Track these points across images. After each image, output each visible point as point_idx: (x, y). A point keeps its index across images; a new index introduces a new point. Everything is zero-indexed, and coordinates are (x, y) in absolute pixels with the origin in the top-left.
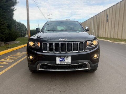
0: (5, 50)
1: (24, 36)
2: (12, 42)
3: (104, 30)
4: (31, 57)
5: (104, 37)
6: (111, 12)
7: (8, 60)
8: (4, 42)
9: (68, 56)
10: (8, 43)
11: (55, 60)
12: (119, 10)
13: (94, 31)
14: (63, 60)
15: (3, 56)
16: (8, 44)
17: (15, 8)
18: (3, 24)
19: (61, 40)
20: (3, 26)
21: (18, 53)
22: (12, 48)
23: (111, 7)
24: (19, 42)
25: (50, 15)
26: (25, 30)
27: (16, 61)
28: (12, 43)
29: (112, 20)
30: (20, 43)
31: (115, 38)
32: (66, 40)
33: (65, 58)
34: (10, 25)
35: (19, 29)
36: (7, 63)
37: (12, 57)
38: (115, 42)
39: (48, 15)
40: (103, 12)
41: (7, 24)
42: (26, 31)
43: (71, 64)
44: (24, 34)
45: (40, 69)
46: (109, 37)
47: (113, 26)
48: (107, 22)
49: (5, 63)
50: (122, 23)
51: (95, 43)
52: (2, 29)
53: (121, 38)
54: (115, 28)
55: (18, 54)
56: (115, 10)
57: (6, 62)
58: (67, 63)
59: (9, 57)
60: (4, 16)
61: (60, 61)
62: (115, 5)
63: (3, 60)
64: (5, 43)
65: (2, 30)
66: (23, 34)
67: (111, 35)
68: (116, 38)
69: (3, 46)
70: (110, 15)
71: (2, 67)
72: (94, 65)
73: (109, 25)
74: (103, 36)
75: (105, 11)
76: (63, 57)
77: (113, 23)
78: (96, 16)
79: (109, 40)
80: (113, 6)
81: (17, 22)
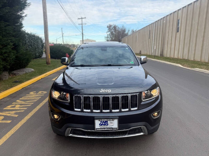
0: (11, 87)
1: (40, 56)
2: (22, 70)
3: (173, 46)
4: (56, 116)
5: (173, 57)
6: (184, 15)
7: (17, 107)
8: (7, 72)
9: (113, 118)
10: (15, 72)
11: (94, 124)
12: (198, 13)
13: (155, 48)
14: (105, 124)
15: (8, 99)
16: (15, 74)
17: (24, 13)
18: (6, 45)
19: (102, 91)
20: (6, 49)
21: (32, 93)
22: (21, 83)
23: (185, 7)
24: (33, 70)
25: (82, 18)
26: (41, 46)
27: (30, 109)
28: (21, 73)
29: (186, 29)
30: (35, 72)
31: (190, 59)
32: (109, 91)
33: (108, 122)
34: (17, 44)
35: (31, 45)
36: (16, 114)
37: (23, 103)
38: (189, 67)
39: (79, 19)
40: (172, 15)
41: (12, 44)
42: (42, 48)
43: (117, 130)
44: (39, 53)
45: (71, 135)
46: (180, 57)
47: (187, 41)
48: (178, 31)
49: (12, 114)
50: (203, 35)
51: (155, 93)
52: (5, 53)
53: (199, 60)
54: (191, 43)
55: (33, 95)
56: (192, 11)
57: (14, 112)
58: (112, 128)
59: (18, 101)
60: (8, 32)
61: (102, 125)
62: (191, 3)
63: (9, 107)
64: (9, 74)
65: (4, 55)
66: (37, 54)
67: (184, 55)
68: (192, 59)
69: (7, 79)
70: (183, 21)
71: (9, 122)
72: (152, 128)
73: (181, 38)
74: (171, 56)
75: (175, 13)
76: (106, 120)
77: (188, 33)
78: (159, 22)
79: (180, 64)
80: (188, 5)
81: (28, 34)
